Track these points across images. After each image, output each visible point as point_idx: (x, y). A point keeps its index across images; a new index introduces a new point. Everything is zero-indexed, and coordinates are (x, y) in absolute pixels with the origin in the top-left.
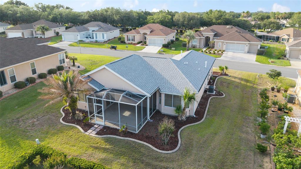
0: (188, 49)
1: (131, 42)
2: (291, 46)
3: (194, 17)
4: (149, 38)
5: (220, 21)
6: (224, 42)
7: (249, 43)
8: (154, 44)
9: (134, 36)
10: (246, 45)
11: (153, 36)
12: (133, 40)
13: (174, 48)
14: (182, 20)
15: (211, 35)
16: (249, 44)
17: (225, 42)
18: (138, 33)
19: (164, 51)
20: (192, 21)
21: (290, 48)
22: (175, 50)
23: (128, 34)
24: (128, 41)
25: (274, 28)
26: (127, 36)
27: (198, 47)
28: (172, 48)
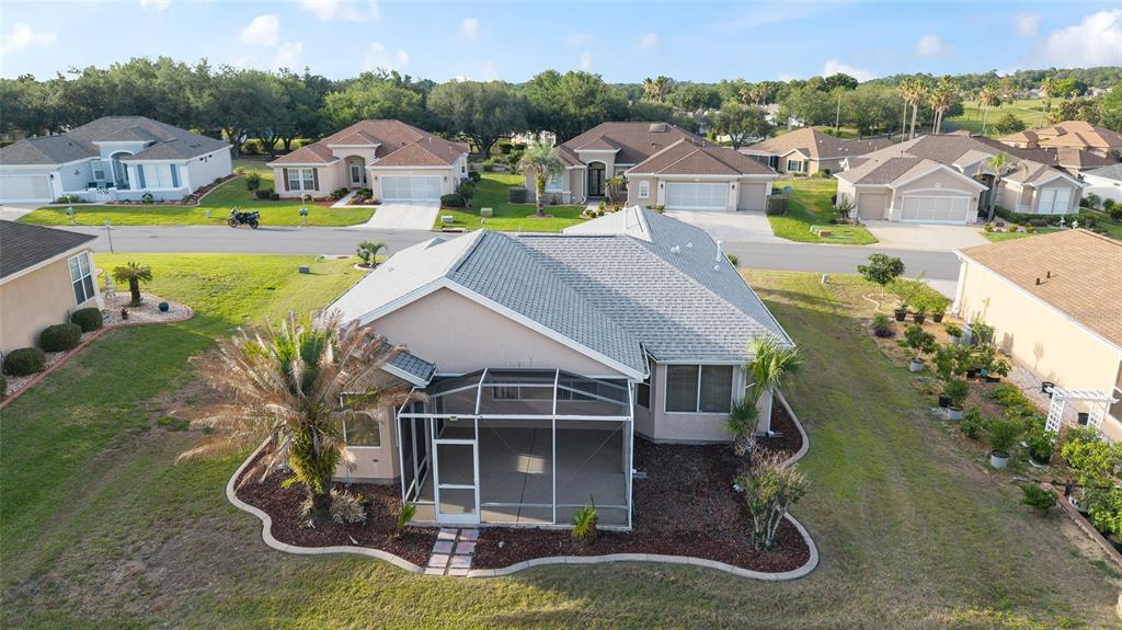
0: (541, 211)
1: (303, 193)
2: (861, 181)
3: (505, 95)
4: (380, 175)
5: (592, 109)
6: (657, 179)
7: (740, 176)
8: (406, 197)
9: (315, 170)
10: (732, 184)
11: (398, 167)
12: (313, 184)
13: (491, 209)
14: (462, 108)
15: (605, 155)
16: (738, 180)
17: (663, 179)
18: (329, 157)
19: (455, 222)
20: (497, 111)
21: (857, 188)
22: (494, 216)
23: (288, 162)
24: (287, 189)
25: (753, 129)
26: (285, 170)
27: (567, 199)
28: (483, 209)
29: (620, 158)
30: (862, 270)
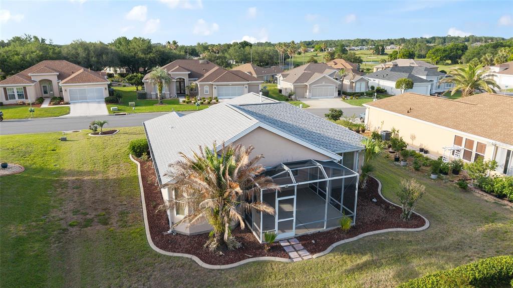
0: (161, 102)
1: (17, 100)
2: (295, 82)
4: (68, 89)
5: (152, 55)
6: (212, 84)
7: (248, 82)
8: (84, 99)
9: (25, 88)
10: (245, 86)
11: (79, 84)
12: (23, 95)
13: (134, 103)
14: (84, 55)
16: (248, 84)
17: (215, 85)
19: (118, 110)
20: (104, 56)
21: (294, 86)
22: (136, 106)
23: (6, 84)
24: (7, 99)
25: (223, 64)
26: (5, 89)
27: (168, 96)
28: (130, 103)
29: (190, 76)
30: (327, 116)
